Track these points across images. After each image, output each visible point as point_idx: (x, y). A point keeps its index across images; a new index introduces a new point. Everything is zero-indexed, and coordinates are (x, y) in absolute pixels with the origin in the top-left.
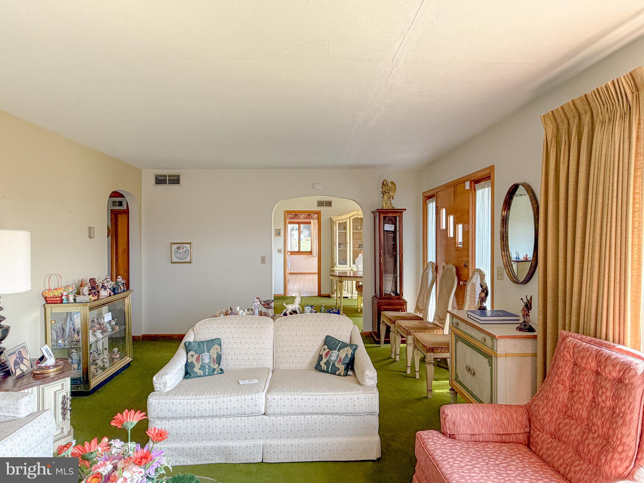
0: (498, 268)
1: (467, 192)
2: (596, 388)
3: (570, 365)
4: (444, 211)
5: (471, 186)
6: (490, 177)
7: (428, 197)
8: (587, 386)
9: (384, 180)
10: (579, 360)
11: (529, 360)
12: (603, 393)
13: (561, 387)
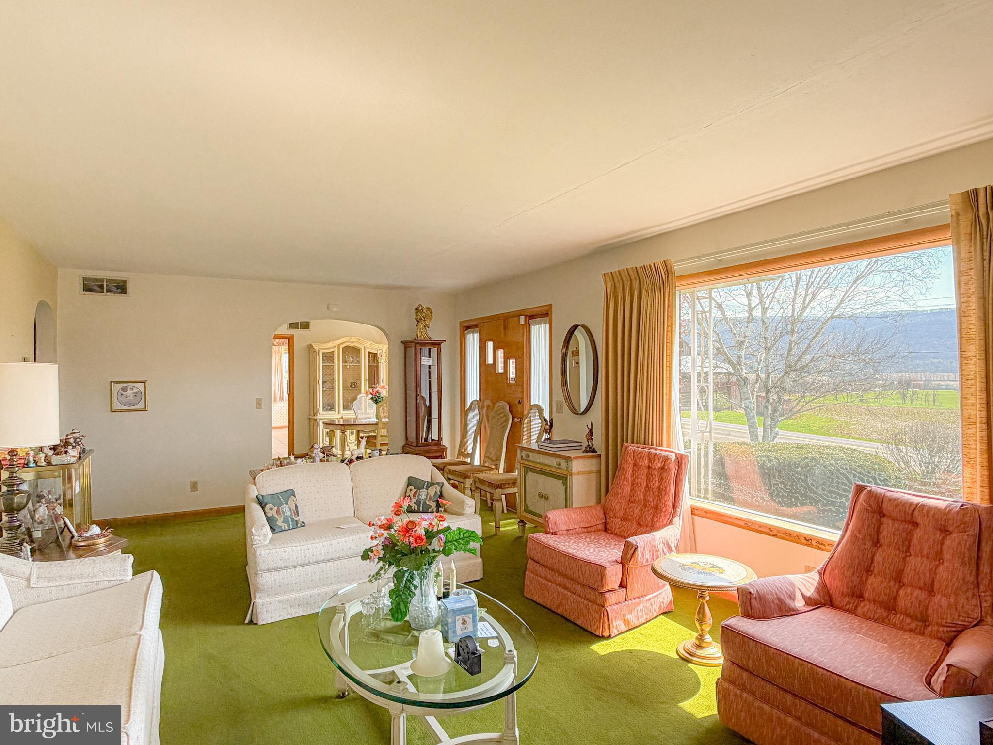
0: (557, 402)
1: (521, 327)
2: (649, 476)
3: (631, 466)
4: (490, 345)
5: (525, 321)
6: (548, 314)
7: (467, 327)
8: (643, 477)
9: (420, 305)
10: (638, 461)
11: (594, 476)
12: (653, 479)
13: (626, 483)
